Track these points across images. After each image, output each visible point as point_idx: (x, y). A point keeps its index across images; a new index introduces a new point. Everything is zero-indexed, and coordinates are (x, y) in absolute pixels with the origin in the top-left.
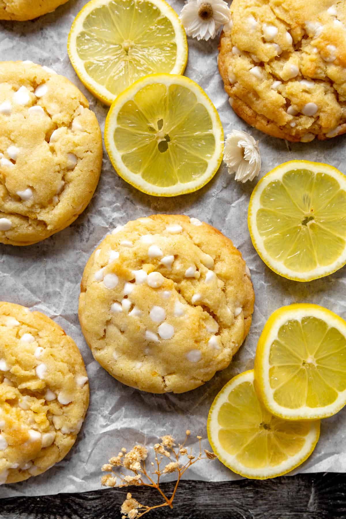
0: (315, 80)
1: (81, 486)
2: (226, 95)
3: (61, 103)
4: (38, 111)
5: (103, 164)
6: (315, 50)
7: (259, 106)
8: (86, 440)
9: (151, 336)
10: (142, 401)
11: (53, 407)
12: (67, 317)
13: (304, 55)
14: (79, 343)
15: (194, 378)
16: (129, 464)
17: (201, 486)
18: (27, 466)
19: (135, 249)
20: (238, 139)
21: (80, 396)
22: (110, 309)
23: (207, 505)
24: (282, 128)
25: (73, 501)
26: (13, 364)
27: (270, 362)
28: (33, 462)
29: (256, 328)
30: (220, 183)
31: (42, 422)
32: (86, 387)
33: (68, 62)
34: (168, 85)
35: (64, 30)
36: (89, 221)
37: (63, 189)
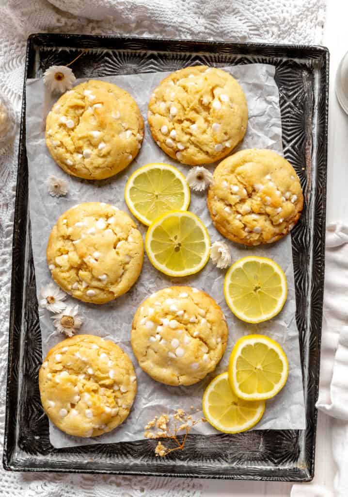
0: (260, 214)
1: (132, 437)
2: (211, 220)
3: (122, 228)
4: (109, 232)
5: (144, 258)
6: (259, 199)
7: (229, 228)
8: (135, 411)
9: (172, 355)
10: (166, 389)
11: (118, 394)
12: (124, 343)
13: (253, 201)
14: (131, 357)
15: (195, 378)
16: (160, 425)
17: (199, 437)
18: (103, 427)
19: (162, 307)
20: (218, 247)
21: (132, 388)
22: (149, 340)
23: (202, 448)
24: (242, 239)
25: (128, 446)
26: (97, 371)
27: (237, 368)
28: (106, 425)
29: (229, 348)
30: (209, 268)
31: (112, 402)
32: (135, 382)
33: (125, 202)
34: (180, 217)
35: (122, 184)
36: (136, 289)
37: (123, 274)
